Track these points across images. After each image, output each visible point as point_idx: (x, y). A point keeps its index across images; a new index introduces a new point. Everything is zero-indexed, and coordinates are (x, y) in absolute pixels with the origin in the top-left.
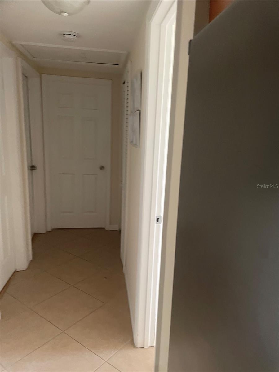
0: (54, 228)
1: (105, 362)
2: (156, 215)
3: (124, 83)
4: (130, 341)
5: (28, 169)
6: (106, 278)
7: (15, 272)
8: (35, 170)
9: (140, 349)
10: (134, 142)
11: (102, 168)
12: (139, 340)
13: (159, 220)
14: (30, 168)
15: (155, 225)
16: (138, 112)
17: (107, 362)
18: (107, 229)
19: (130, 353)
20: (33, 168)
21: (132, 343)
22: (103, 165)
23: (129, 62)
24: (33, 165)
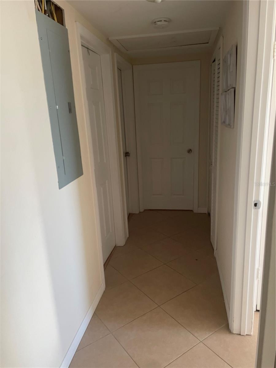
0: (146, 209)
1: (200, 342)
2: (253, 200)
3: (214, 61)
4: (224, 325)
5: (124, 156)
6: (196, 260)
7: (116, 247)
8: (129, 156)
9: (236, 335)
10: (227, 122)
11: (190, 151)
12: (235, 326)
13: (257, 205)
14: (125, 155)
15: (253, 210)
16: (233, 89)
17: (203, 343)
18: (195, 211)
19: (227, 338)
20: (127, 154)
21: (227, 328)
22: (191, 148)
23: (221, 37)
24: (127, 151)
